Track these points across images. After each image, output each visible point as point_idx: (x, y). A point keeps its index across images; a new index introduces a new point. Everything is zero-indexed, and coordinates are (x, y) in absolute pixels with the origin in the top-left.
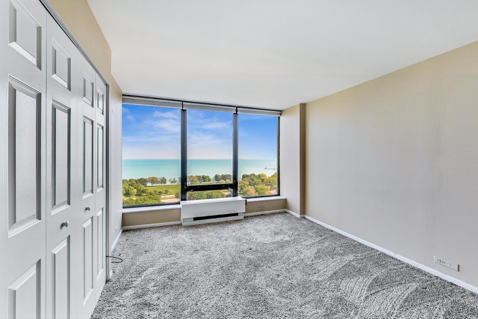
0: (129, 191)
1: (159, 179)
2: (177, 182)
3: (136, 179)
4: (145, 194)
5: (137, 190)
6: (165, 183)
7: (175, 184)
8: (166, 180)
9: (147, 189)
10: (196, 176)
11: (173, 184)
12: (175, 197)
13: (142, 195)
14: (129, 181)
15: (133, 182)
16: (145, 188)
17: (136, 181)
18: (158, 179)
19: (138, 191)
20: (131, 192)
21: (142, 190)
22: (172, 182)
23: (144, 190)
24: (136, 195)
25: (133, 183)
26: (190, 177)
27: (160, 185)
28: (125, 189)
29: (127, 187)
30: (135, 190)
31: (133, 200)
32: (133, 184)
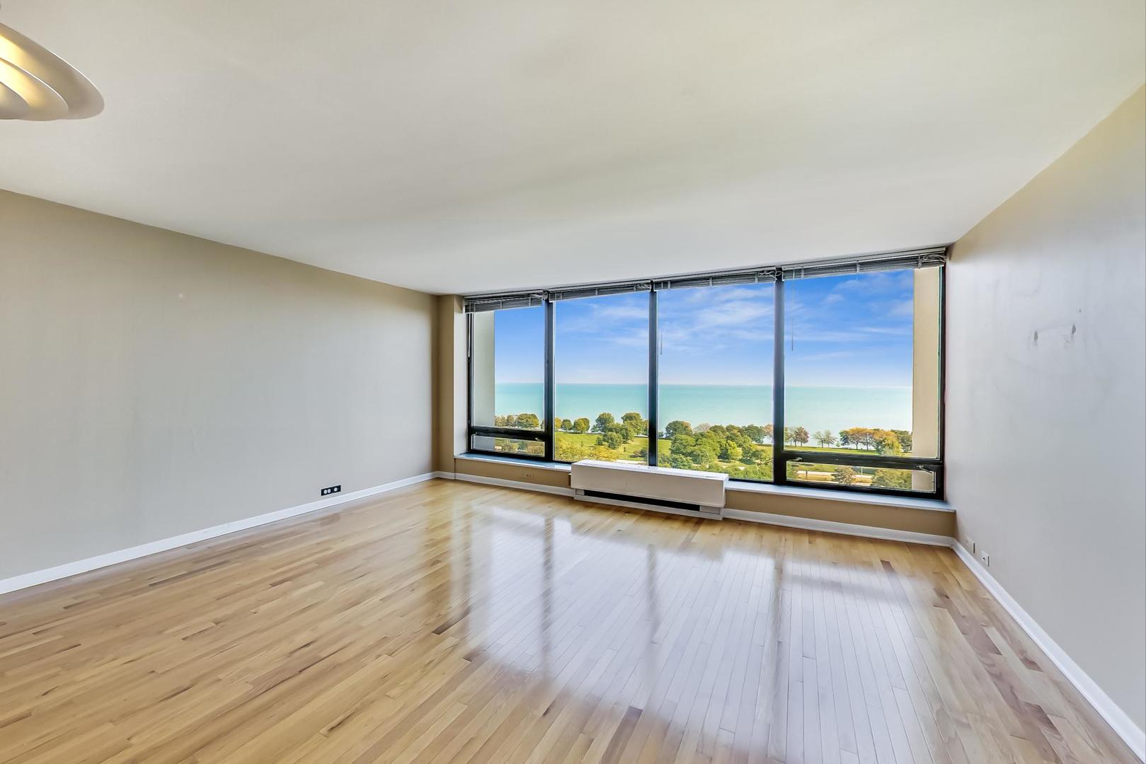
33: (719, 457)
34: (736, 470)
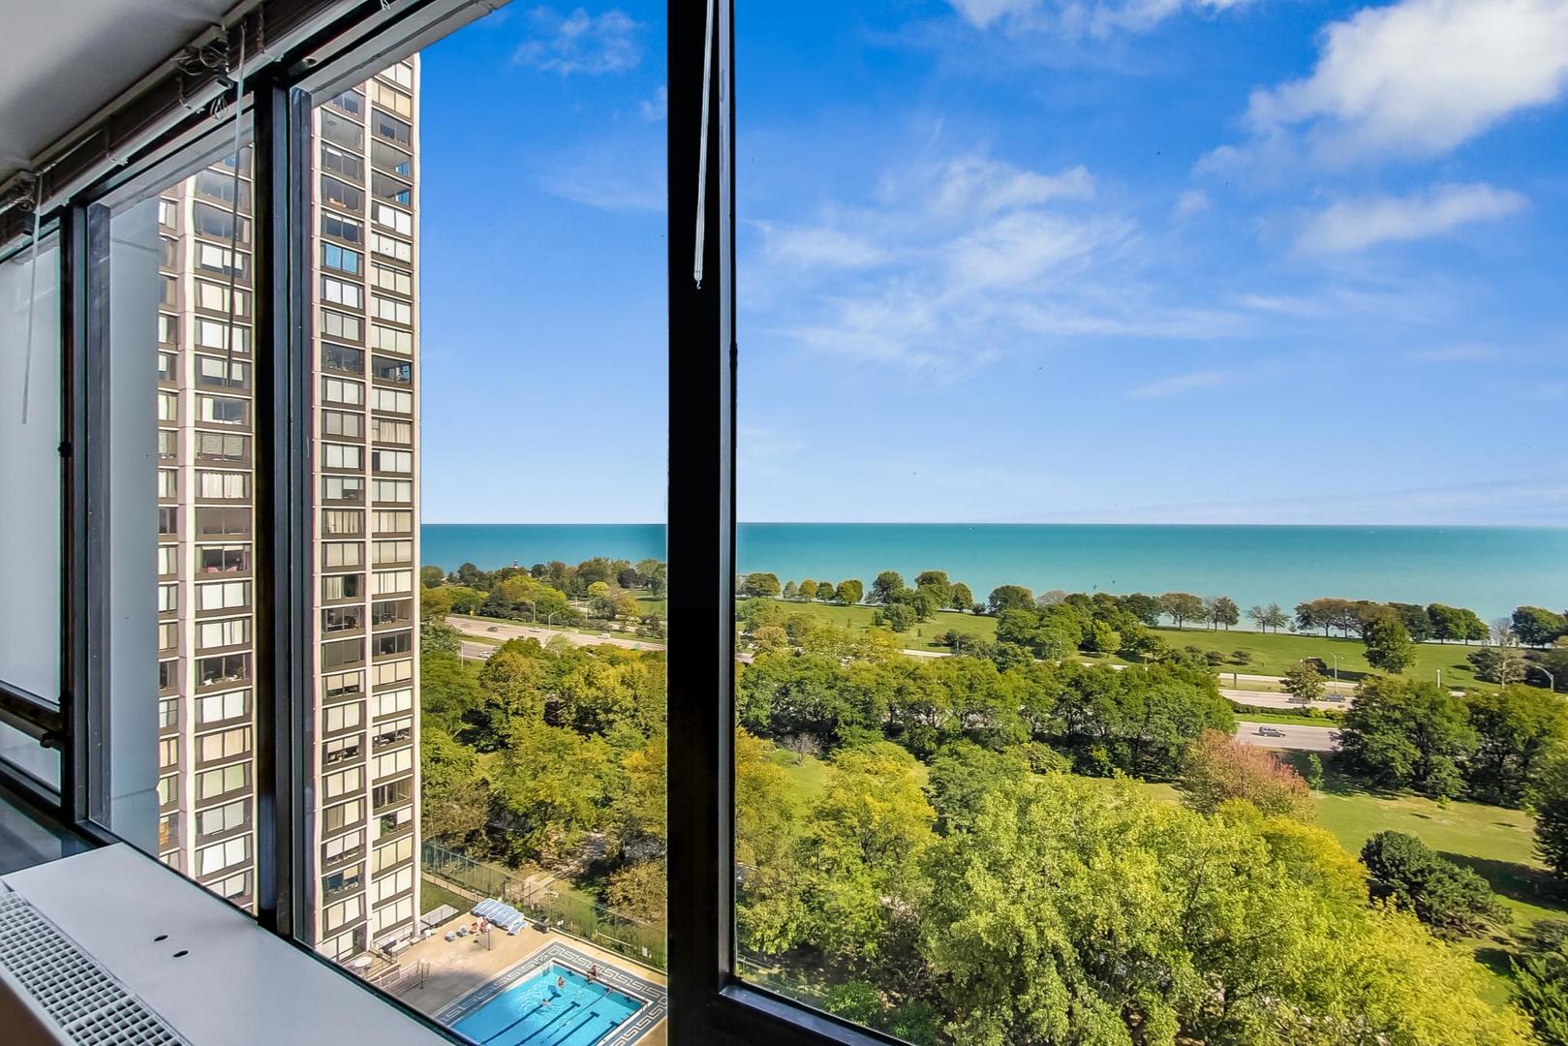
0: (1094, 635)
1: (1208, 602)
2: (1288, 625)
3: (1119, 597)
4: (1150, 655)
5: (1123, 634)
6: (1232, 621)
7: (1279, 630)
8: (1234, 609)
9: (1157, 638)
10: (1394, 605)
11: (1269, 629)
12: (1284, 686)
13: (1142, 659)
14: (1095, 600)
15: (1109, 604)
16: (1151, 633)
17: (1117, 603)
18: (1203, 605)
19: (1127, 639)
20: (1102, 640)
21: (1141, 637)
22: (1265, 622)
23: (1148, 638)
24: (1119, 653)
25: (1107, 610)
26: (1354, 606)
27: (1212, 626)
28: (1084, 628)
29: (1088, 622)
30: (1116, 636)
31: (1112, 671)
32: (1106, 614)
33: (1081, 647)
34: (1107, 671)
